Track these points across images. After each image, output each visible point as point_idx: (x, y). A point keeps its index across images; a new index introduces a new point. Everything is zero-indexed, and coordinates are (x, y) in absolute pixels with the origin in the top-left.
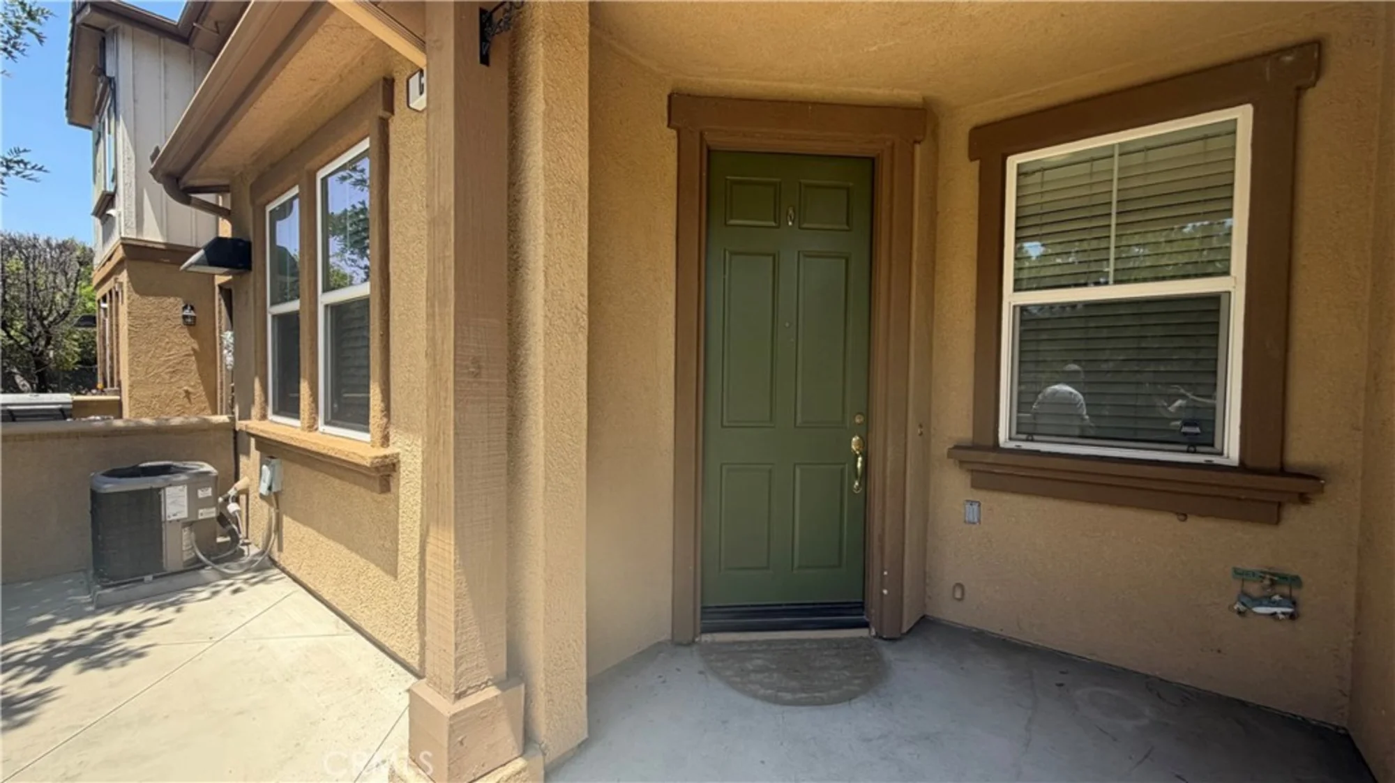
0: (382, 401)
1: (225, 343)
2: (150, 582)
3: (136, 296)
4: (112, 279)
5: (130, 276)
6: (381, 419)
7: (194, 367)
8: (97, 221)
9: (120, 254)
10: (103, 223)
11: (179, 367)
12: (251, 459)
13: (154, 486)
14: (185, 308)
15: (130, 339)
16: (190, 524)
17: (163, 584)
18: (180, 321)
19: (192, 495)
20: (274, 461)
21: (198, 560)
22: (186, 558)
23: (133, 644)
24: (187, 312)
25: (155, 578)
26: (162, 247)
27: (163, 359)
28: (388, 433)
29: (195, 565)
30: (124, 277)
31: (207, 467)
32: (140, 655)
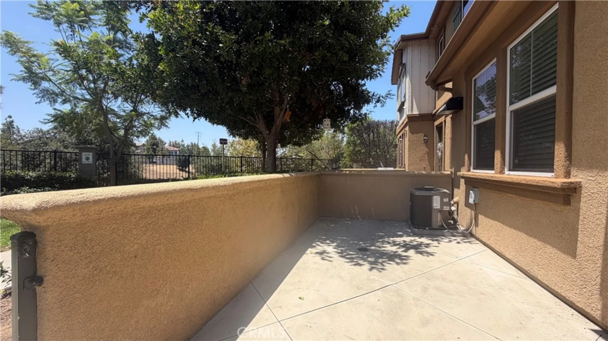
0: (566, 151)
1: (438, 147)
2: (427, 230)
3: (410, 134)
4: (403, 130)
5: (409, 128)
6: (565, 161)
7: (427, 158)
8: (398, 113)
9: (407, 120)
10: (400, 113)
11: (422, 158)
12: (460, 189)
13: (430, 195)
14: (424, 136)
15: (409, 149)
16: (441, 211)
17: (432, 232)
18: (423, 141)
19: (442, 200)
20: (476, 189)
21: (443, 226)
22: (439, 224)
23: (428, 250)
24: (425, 138)
25: (429, 229)
26: (418, 115)
27: (418, 155)
28: (570, 170)
29: (442, 228)
30: (407, 128)
31: (445, 191)
32: (432, 255)
